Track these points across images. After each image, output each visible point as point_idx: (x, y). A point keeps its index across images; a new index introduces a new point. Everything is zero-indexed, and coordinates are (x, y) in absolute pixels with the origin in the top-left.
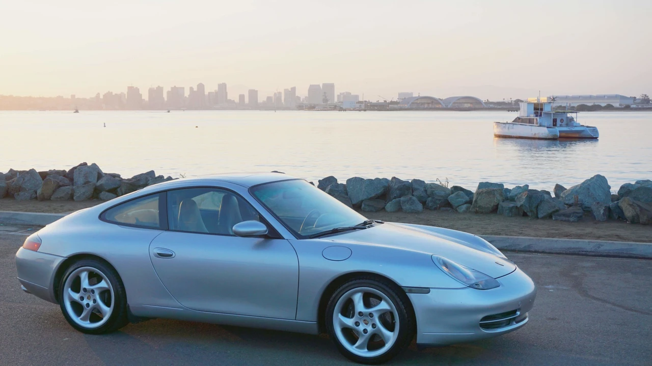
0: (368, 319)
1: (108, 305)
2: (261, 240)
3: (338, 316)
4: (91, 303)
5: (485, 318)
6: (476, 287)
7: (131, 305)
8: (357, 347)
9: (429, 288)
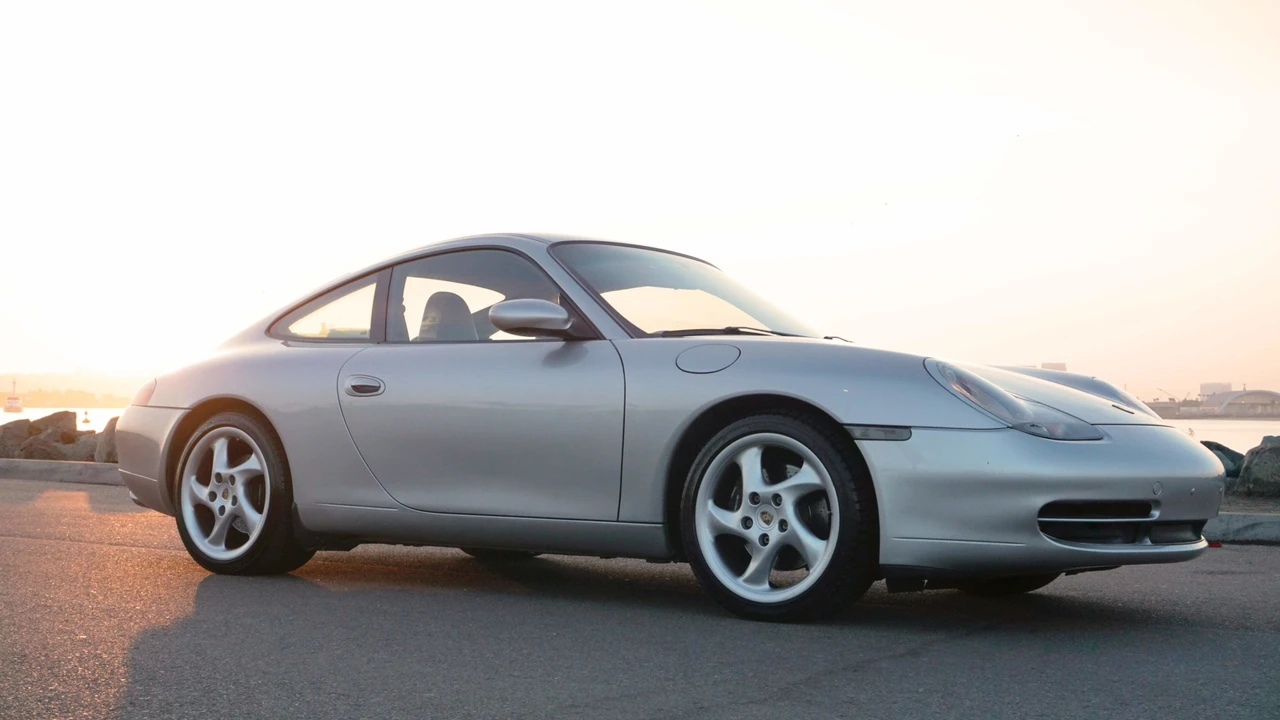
0: (771, 509)
1: (260, 510)
2: (559, 344)
3: (705, 505)
4: (229, 506)
5: (1048, 509)
6: (1033, 430)
7: (299, 506)
8: (746, 581)
9: (910, 427)
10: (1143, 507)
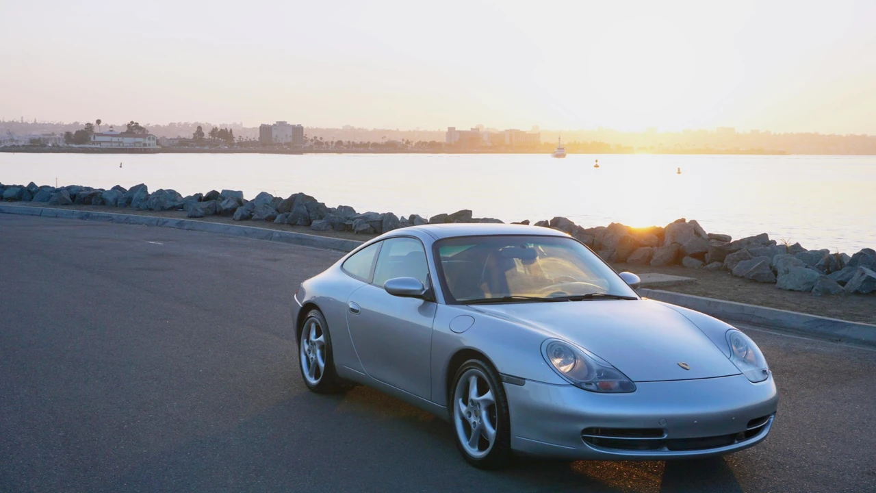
0: (477, 409)
1: (323, 360)
2: (423, 301)
3: (458, 401)
4: (314, 357)
6: (585, 386)
7: (335, 364)
8: (470, 445)
9: (525, 379)
10: (659, 432)
